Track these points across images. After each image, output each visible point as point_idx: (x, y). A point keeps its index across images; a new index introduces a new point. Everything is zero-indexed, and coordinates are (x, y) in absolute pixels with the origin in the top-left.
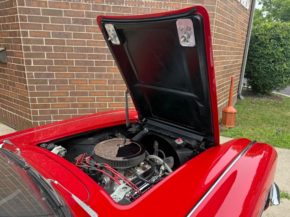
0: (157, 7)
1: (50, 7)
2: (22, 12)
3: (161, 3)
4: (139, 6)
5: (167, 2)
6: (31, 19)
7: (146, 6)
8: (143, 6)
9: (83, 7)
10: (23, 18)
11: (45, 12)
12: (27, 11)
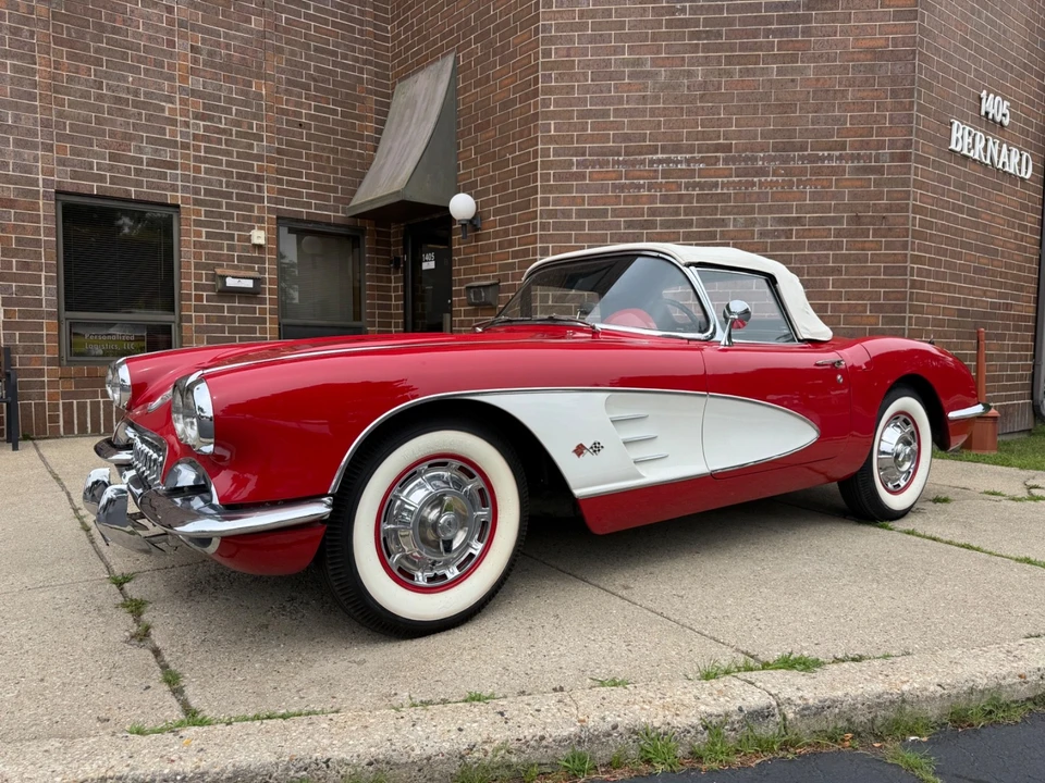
0: (783, 188)
1: (589, 204)
2: (545, 216)
3: (790, 180)
4: (746, 189)
5: (804, 178)
6: (557, 226)
7: (760, 188)
8: (756, 189)
9: (644, 199)
10: (544, 227)
11: (580, 213)
12: (553, 214)
